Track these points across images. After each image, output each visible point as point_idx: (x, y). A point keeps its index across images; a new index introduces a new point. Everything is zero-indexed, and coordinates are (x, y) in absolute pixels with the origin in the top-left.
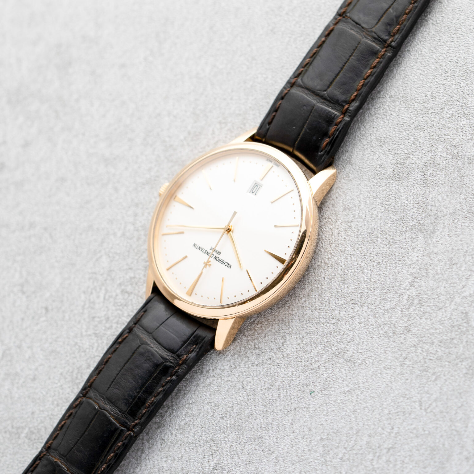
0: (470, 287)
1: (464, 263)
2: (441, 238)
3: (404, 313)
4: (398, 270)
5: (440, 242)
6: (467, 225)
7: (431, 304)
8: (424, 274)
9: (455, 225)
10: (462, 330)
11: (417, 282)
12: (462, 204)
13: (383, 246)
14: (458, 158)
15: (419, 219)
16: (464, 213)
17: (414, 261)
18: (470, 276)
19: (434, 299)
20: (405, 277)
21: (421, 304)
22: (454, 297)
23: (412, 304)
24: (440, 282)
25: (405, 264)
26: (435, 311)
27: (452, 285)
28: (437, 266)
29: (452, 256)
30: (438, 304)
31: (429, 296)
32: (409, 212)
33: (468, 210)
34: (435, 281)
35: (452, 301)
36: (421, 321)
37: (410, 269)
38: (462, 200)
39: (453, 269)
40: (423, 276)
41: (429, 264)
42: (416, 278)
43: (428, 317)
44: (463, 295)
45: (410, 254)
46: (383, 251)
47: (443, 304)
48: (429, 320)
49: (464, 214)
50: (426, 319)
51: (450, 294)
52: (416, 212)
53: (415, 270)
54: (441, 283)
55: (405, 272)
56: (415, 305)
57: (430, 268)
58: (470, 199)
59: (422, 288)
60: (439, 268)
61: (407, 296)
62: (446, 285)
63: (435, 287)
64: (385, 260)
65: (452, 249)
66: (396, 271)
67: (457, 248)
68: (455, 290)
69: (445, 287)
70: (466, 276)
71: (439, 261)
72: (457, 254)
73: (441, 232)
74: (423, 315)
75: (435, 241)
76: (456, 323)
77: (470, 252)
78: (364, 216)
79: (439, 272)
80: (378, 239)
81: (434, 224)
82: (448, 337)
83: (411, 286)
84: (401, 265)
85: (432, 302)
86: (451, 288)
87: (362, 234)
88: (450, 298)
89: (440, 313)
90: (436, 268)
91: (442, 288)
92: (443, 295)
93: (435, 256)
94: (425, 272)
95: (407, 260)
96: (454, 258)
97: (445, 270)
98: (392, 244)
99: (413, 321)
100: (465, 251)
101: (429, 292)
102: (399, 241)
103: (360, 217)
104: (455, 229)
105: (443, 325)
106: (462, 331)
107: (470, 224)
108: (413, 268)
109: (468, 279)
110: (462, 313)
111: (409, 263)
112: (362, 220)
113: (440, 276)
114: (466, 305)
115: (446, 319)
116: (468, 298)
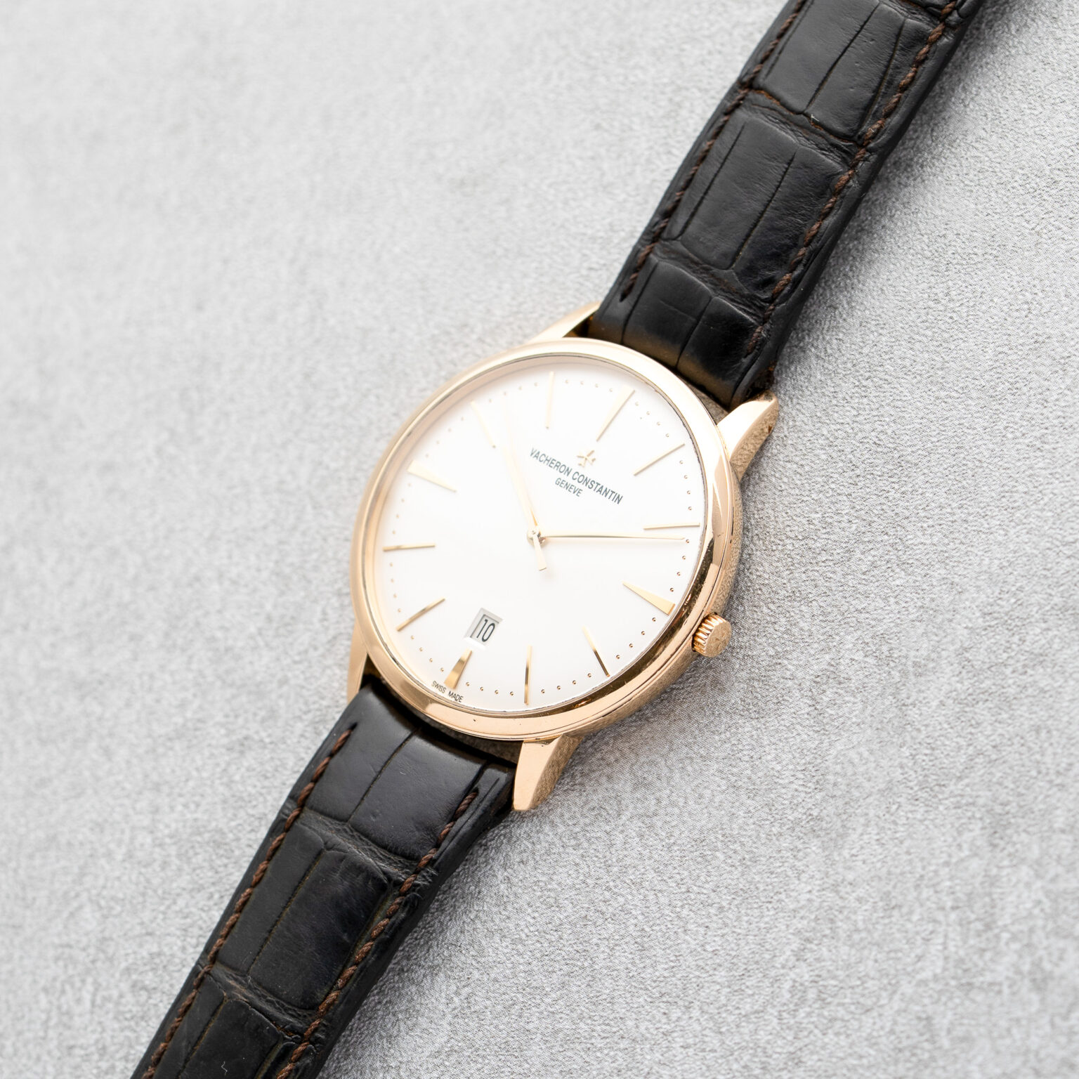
0: (934, 958)
1: (917, 905)
2: (862, 848)
3: (785, 1021)
4: (766, 923)
5: (860, 857)
6: (919, 816)
7: (847, 1001)
8: (827, 932)
9: (893, 818)
10: (921, 1057)
11: (812, 951)
12: (906, 769)
13: (729, 869)
14: (892, 664)
15: (810, 805)
16: (912, 788)
17: (803, 903)
18: (932, 932)
19: (852, 988)
20: (784, 940)
21: (823, 1000)
22: (898, 982)
23: (803, 1000)
24: (864, 948)
25: (782, 910)
26: (857, 1016)
27: (892, 955)
28: (855, 913)
29: (889, 888)
30: (862, 1000)
31: (841, 981)
32: (784, 791)
33: (919, 783)
34: (852, 946)
35: (894, 992)
36: (826, 1040)
37: (795, 921)
38: (905, 761)
39: (893, 919)
40: (825, 936)
41: (837, 908)
42: (808, 940)
43: (842, 1030)
44: (919, 977)
45: (792, 887)
46: (730, 881)
47: (874, 999)
48: (842, 1037)
49: (911, 792)
50: (837, 1034)
51: (887, 975)
52: (801, 789)
53: (805, 922)
54: (866, 952)
55: (784, 928)
56: (810, 1003)
57: (841, 917)
58: (925, 758)
59: (823, 964)
60: (861, 917)
61: (791, 983)
62: (879, 956)
63: (853, 960)
64: (736, 902)
65: (889, 873)
66: (762, 925)
67: (898, 871)
68: (899, 967)
69: (876, 961)
70: (923, 935)
71: (859, 900)
72: (899, 885)
73: (862, 834)
74: (830, 1025)
75: (848, 856)
76: (905, 1043)
77: (930, 879)
78: (681, 802)
79: (861, 925)
80: (718, 854)
81: (844, 817)
82: (890, 1074)
83: (798, 960)
84: (772, 912)
85: (849, 995)
86: (891, 962)
87: (679, 842)
88: (890, 984)
89: (868, 1021)
90: (853, 917)
91: (871, 963)
92: (873, 979)
93: (849, 889)
94: (830, 926)
95: (786, 900)
96: (893, 894)
97: (874, 921)
98: (749, 863)
99: (807, 1041)
100: (918, 876)
101: (839, 973)
102: (765, 856)
103: (673, 804)
104: (892, 826)
105: (876, 1047)
106: (920, 1061)
107: (926, 815)
108: (802, 918)
109: (928, 940)
110: (919, 1018)
111: (792, 907)
112: (676, 811)
113: (864, 935)
114: (926, 1001)
115: (882, 1033)
116: (932, 985)
